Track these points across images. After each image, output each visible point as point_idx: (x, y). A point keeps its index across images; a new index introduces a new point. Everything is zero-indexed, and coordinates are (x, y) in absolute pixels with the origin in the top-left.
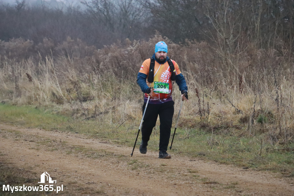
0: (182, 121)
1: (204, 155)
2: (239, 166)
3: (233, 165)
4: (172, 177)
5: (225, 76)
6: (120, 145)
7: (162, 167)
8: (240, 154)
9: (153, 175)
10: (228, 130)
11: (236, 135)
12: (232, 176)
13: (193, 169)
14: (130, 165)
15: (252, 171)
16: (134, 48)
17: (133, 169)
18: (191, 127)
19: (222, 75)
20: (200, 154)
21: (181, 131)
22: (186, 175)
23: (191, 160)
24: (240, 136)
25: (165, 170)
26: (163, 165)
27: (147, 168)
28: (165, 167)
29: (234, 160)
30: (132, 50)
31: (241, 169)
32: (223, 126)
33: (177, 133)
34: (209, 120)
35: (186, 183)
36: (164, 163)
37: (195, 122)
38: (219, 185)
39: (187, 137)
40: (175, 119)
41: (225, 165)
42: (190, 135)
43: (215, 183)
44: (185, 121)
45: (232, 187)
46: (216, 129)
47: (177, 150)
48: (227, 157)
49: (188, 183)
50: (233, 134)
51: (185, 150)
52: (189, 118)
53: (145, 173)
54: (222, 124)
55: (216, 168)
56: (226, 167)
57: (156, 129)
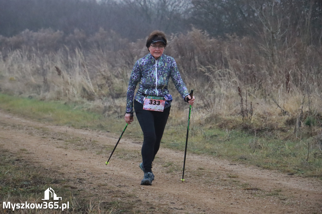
0: (222, 122)
1: (246, 159)
2: (284, 172)
3: (277, 171)
4: (209, 182)
5: (271, 74)
8: (285, 159)
9: (189, 179)
10: (272, 132)
11: (281, 138)
12: (275, 182)
13: (233, 174)
14: (165, 168)
15: (298, 178)
17: (168, 172)
18: (232, 128)
19: (267, 73)
20: (241, 158)
21: (221, 132)
22: (225, 180)
23: (231, 164)
24: (286, 139)
25: (203, 174)
26: (201, 169)
28: (203, 170)
29: (279, 165)
31: (286, 175)
32: (268, 128)
33: (216, 134)
34: (252, 122)
35: (225, 189)
36: (202, 167)
37: (237, 123)
38: (260, 192)
39: (227, 139)
40: (215, 120)
41: (268, 170)
42: (230, 137)
43: (257, 189)
44: (225, 122)
45: (275, 194)
46: (260, 131)
47: (215, 153)
48: (271, 162)
49: (227, 189)
50: (277, 137)
51: (225, 154)
52: (231, 118)
53: (181, 177)
54: (266, 126)
55: (258, 174)
56: (269, 173)
57: (194, 129)
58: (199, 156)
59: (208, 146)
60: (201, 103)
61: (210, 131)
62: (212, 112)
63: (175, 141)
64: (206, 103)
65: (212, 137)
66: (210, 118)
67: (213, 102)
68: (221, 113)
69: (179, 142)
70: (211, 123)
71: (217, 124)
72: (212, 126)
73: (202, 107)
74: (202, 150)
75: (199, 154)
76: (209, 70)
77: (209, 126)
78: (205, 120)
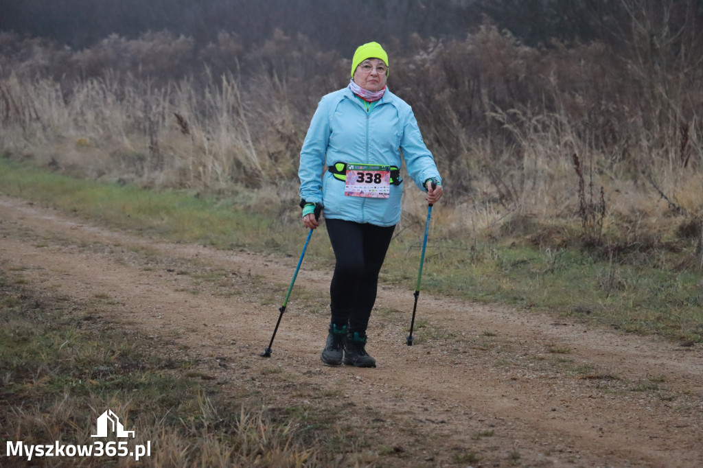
0: (539, 231)
1: (588, 312)
2: (673, 338)
3: (656, 337)
4: (506, 363)
5: (648, 125)
6: (390, 286)
7: (486, 337)
8: (676, 311)
9: (462, 357)
10: (649, 253)
11: (668, 266)
12: (652, 361)
13: (560, 345)
16: (431, 56)
17: (417, 342)
18: (560, 246)
19: (640, 122)
20: (579, 310)
21: (535, 255)
22: (542, 359)
23: (556, 325)
24: (679, 268)
25: (493, 346)
26: (489, 335)
27: (449, 341)
28: (493, 338)
29: (661, 325)
30: (424, 61)
31: (677, 346)
32: (638, 245)
33: (525, 259)
34: (604, 231)
35: (541, 377)
36: (491, 330)
37: (570, 234)
38: (618, 383)
39: (549, 269)
40: (522, 227)
41: (637, 337)
42: (556, 266)
43: (610, 378)
44: (545, 232)
45: (649, 388)
46: (621, 251)
47: (523, 299)
48: (643, 319)
49: (546, 377)
50: (660, 263)
51: (544, 301)
52: (557, 223)
53: (445, 352)
54: (635, 240)
55: (616, 344)
56: (639, 342)
57: (477, 248)
58: (487, 308)
59: (506, 285)
60: (492, 191)
61: (512, 252)
62: (517, 210)
63: (435, 274)
64: (503, 191)
65: (515, 265)
66: (511, 223)
67: (518, 188)
68: (535, 212)
69: (442, 276)
70: (514, 233)
71: (528, 237)
72: (517, 242)
73: (494, 201)
74: (493, 293)
75: (485, 303)
76: (513, 117)
77: (510, 241)
78: (502, 227)
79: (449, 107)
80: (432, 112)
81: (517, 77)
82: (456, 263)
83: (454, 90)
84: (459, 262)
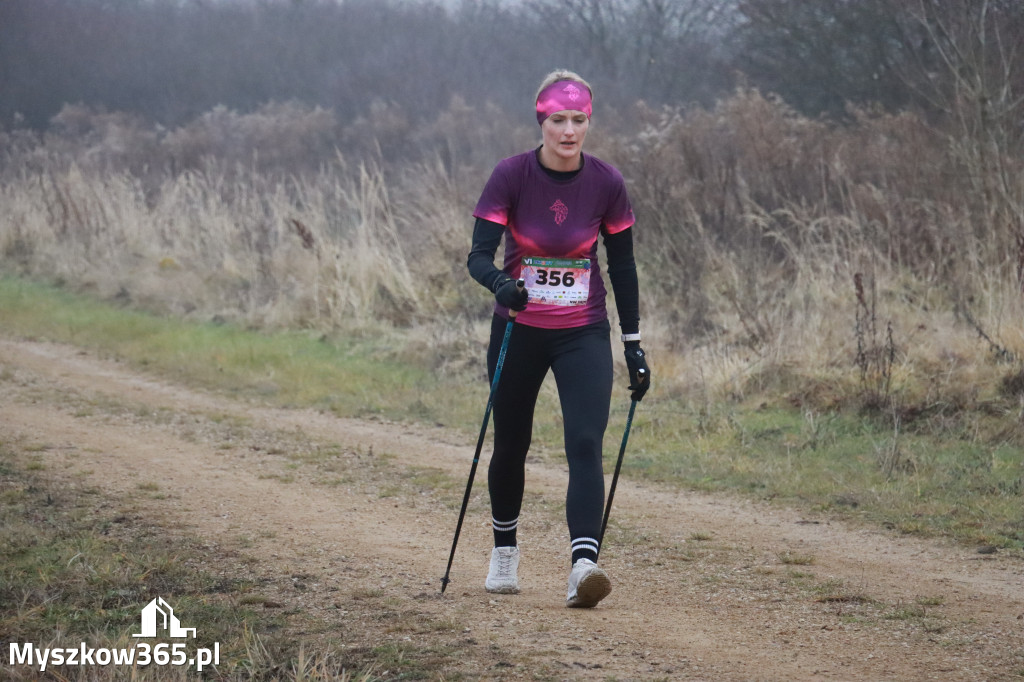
0: (802, 386)
1: (855, 505)
2: (968, 542)
3: (944, 541)
4: (715, 580)
5: (979, 231)
7: (696, 542)
9: (653, 570)
10: (956, 417)
11: (983, 436)
12: (933, 575)
13: (801, 553)
15: (1007, 561)
16: (665, 133)
18: (829, 408)
19: (968, 226)
20: (842, 502)
21: (791, 421)
22: (769, 573)
23: (804, 523)
24: (997, 440)
25: (701, 556)
26: (699, 538)
27: (639, 547)
28: (705, 543)
29: (954, 523)
30: (653, 140)
31: (972, 552)
32: (942, 406)
33: (777, 427)
34: (896, 385)
35: (760, 600)
36: (705, 532)
37: (846, 391)
38: (870, 609)
39: (810, 442)
40: (778, 381)
41: (917, 540)
42: (821, 437)
43: (861, 600)
44: (812, 388)
45: (913, 615)
46: (913, 416)
47: (764, 486)
48: (932, 514)
49: (766, 600)
50: (971, 433)
51: (794, 488)
52: (829, 375)
53: (630, 565)
54: (938, 399)
55: (884, 550)
56: (919, 547)
57: (709, 412)
58: (710, 499)
59: (743, 465)
60: (741, 330)
61: (760, 417)
62: (772, 355)
63: (643, 451)
64: (755, 329)
65: (760, 435)
66: (763, 375)
68: (800, 359)
69: (653, 454)
70: (766, 392)
71: (786, 395)
72: (769, 402)
73: (743, 343)
75: (708, 491)
76: (783, 221)
77: (759, 401)
78: (749, 382)
79: (690, 206)
80: (666, 214)
81: (790, 163)
82: (677, 434)
83: (698, 182)
84: (681, 432)
